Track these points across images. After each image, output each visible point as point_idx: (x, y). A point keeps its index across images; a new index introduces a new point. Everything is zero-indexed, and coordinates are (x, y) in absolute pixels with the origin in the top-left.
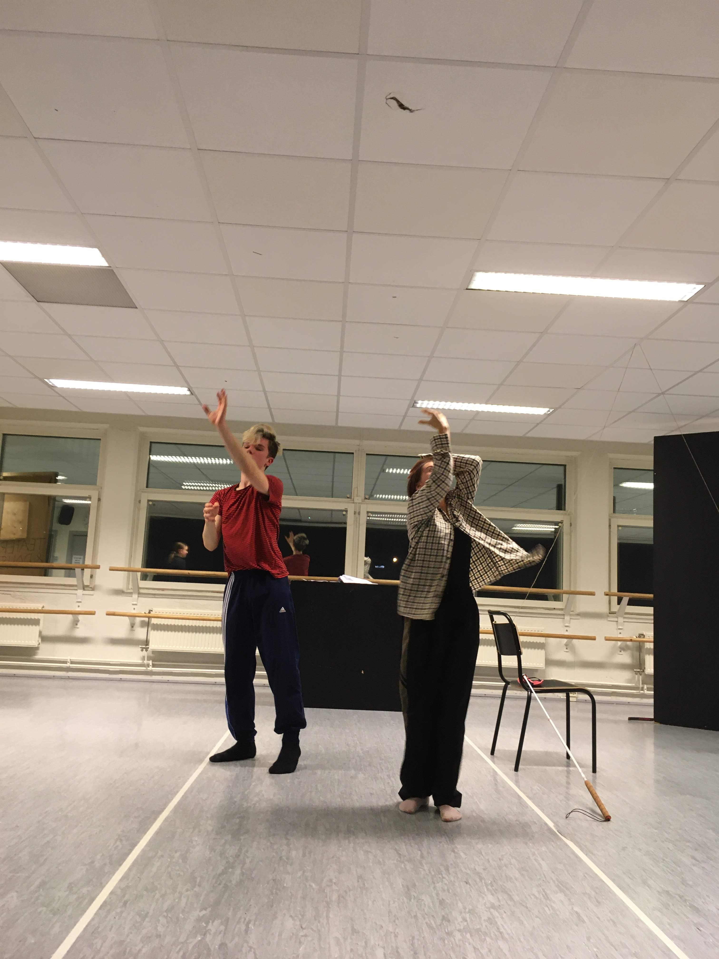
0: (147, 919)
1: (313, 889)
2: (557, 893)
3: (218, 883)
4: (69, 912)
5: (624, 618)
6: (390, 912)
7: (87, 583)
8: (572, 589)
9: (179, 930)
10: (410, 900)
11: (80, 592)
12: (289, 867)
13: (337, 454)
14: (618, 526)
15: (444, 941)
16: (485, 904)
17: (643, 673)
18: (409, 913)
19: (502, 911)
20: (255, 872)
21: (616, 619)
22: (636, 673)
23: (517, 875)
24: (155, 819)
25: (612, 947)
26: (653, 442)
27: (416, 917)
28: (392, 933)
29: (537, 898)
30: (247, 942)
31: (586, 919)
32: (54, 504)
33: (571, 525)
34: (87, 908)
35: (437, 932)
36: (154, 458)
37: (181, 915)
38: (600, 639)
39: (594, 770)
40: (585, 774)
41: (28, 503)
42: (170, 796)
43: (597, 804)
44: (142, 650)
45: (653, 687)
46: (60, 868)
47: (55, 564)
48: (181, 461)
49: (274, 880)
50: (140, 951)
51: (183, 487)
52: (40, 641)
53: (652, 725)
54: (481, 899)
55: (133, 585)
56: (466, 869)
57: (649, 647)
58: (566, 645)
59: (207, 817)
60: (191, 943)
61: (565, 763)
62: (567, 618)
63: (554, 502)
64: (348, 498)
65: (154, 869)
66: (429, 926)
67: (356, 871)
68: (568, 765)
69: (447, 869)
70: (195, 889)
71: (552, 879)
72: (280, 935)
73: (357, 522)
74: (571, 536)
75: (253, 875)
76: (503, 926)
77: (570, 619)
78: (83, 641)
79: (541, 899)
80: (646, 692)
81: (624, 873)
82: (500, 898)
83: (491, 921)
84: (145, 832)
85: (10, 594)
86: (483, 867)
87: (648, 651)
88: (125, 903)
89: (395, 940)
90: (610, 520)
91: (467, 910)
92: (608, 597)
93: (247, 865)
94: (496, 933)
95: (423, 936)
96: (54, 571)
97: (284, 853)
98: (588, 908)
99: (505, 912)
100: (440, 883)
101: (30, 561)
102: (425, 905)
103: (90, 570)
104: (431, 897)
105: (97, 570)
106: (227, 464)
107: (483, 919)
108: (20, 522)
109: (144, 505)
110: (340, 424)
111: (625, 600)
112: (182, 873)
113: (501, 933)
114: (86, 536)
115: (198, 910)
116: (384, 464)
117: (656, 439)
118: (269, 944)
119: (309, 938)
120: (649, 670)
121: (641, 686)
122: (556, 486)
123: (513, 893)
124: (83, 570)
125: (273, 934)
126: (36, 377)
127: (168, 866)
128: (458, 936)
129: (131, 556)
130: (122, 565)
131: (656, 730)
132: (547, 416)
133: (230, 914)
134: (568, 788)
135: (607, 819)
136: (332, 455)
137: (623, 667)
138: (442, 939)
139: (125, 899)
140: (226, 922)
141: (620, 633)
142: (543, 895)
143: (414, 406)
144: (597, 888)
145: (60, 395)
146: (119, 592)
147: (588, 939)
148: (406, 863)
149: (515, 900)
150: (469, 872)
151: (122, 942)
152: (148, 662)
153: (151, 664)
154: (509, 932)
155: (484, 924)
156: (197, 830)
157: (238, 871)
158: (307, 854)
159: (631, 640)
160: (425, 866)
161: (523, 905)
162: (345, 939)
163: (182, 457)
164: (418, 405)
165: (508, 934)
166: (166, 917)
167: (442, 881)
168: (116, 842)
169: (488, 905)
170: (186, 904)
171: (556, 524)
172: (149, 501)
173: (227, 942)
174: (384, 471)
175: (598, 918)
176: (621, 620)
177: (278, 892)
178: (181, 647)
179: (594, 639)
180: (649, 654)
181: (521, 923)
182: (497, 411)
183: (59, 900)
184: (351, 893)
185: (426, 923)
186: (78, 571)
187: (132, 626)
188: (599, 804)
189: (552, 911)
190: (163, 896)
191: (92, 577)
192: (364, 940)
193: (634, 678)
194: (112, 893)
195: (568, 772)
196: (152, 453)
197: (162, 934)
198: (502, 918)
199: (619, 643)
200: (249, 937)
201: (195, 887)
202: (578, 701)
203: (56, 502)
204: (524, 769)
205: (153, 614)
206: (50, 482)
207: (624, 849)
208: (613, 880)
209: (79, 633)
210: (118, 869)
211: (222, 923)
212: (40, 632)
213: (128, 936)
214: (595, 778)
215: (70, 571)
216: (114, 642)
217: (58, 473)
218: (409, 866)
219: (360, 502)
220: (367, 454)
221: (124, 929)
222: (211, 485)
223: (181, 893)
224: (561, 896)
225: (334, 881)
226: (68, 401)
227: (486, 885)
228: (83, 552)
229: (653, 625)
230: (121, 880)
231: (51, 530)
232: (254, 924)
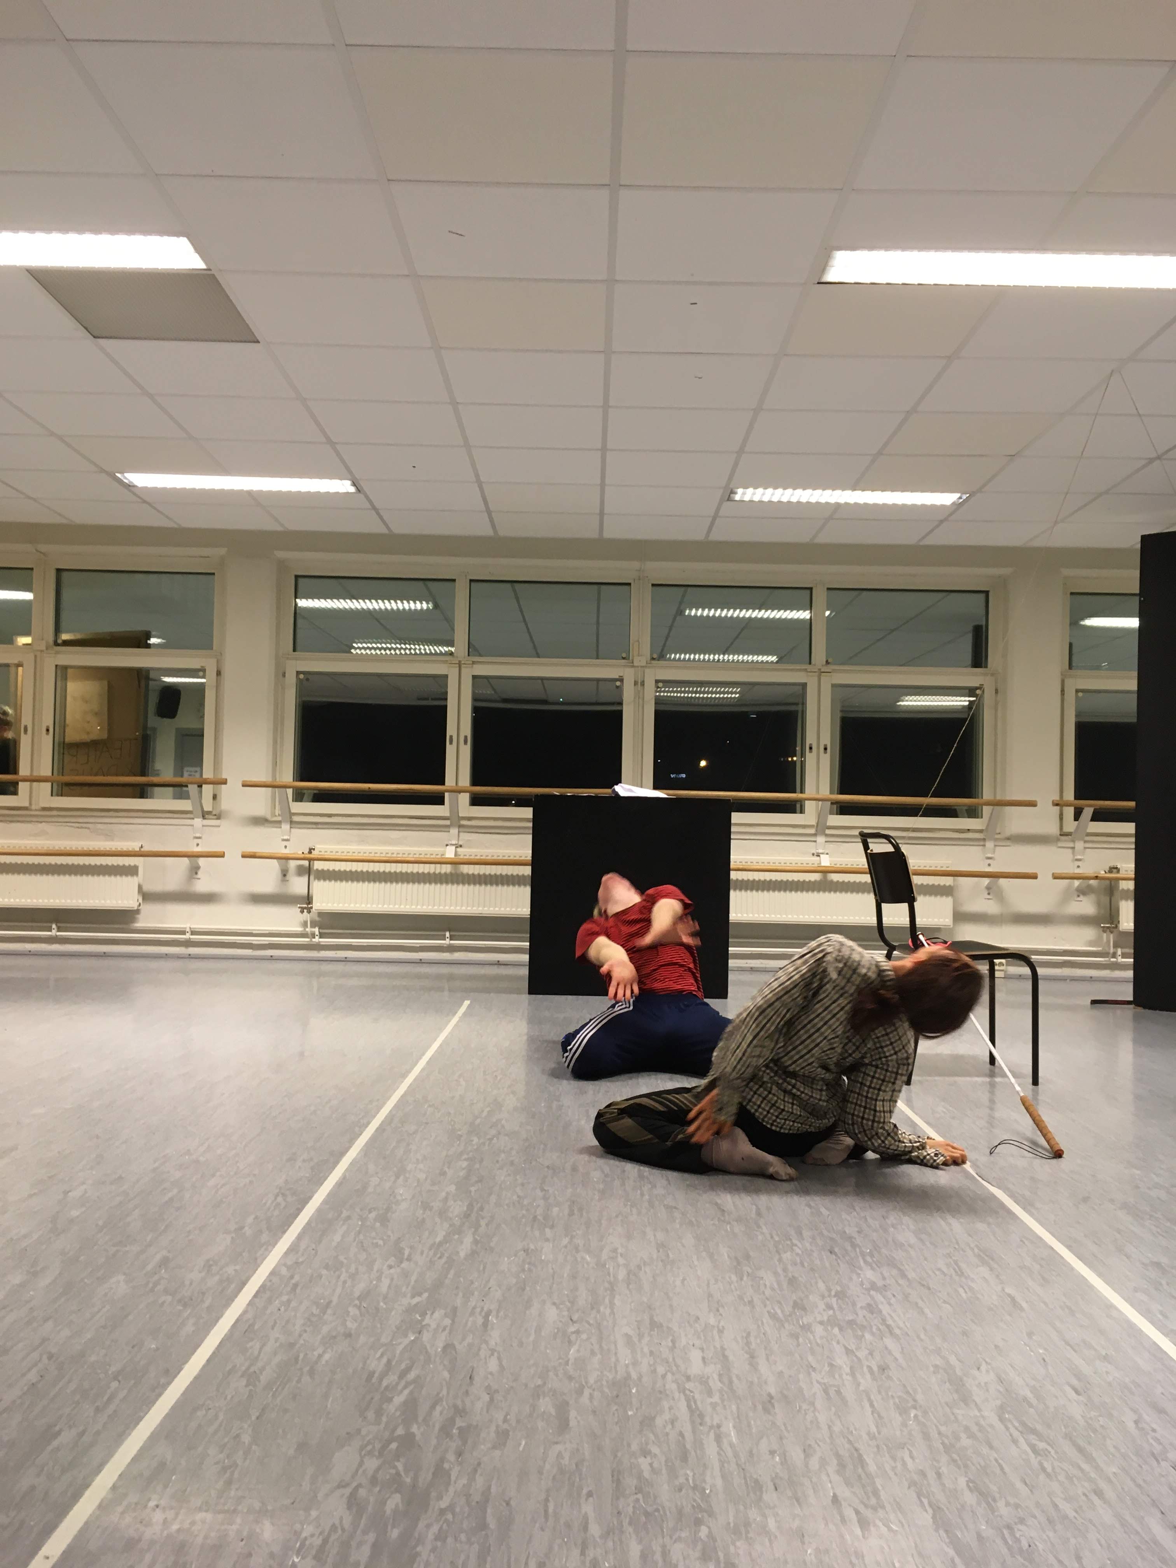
0: (329, 1311)
1: (588, 1263)
2: (978, 1266)
3: (438, 1255)
4: (207, 1303)
5: (1085, 842)
6: (710, 1296)
7: (207, 807)
8: (999, 798)
9: (379, 1326)
10: (742, 1279)
11: (198, 822)
12: (547, 1230)
13: (603, 587)
14: (1077, 691)
15: (797, 1338)
16: (862, 1284)
17: (1115, 930)
18: (741, 1298)
19: (889, 1294)
20: (495, 1239)
21: (1071, 845)
22: (1104, 930)
23: (913, 1240)
24: (336, 1163)
25: (1068, 1347)
26: (1139, 546)
27: (751, 1302)
28: (713, 1327)
29: (945, 1275)
30: (486, 1342)
31: (1024, 1305)
32: (147, 686)
33: (997, 691)
34: (236, 1296)
35: (786, 1325)
36: (302, 603)
37: (382, 1304)
38: (1045, 877)
39: (1035, 1082)
40: (1021, 1087)
41: (106, 683)
42: (357, 1129)
43: (1041, 1132)
44: (302, 912)
45: (1132, 951)
46: (190, 1237)
47: (155, 780)
48: (347, 607)
49: (526, 1251)
50: (320, 1356)
51: (353, 651)
52: (141, 900)
53: (1130, 1010)
54: (854, 1277)
55: (281, 809)
56: (829, 1232)
57: (1125, 888)
58: (988, 888)
59: (417, 1160)
60: (400, 1343)
61: (988, 1072)
62: (990, 844)
63: (968, 657)
64: (624, 658)
65: (337, 1238)
66: (773, 1316)
67: (655, 1236)
68: (992, 1075)
69: (800, 1234)
70: (403, 1265)
71: (969, 1245)
72: (539, 1330)
73: (639, 697)
74: (996, 710)
75: (492, 1244)
76: (891, 1317)
77: (995, 846)
78: (208, 898)
79: (951, 1276)
80: (1120, 960)
81: (1086, 1236)
82: (886, 1274)
83: (871, 1308)
84: (320, 1182)
85: (88, 828)
86: (856, 1229)
87: (1125, 895)
88: (296, 1286)
89: (720, 1337)
90: (1063, 682)
91: (833, 1293)
92: (1058, 808)
93: (482, 1229)
94: (881, 1327)
95: (763, 1331)
96: (157, 789)
97: (539, 1211)
98: (1027, 1289)
99: (894, 1296)
100: (789, 1253)
101: (117, 775)
102: (765, 1285)
103: (211, 786)
104: (776, 1274)
105: (223, 786)
106: (422, 609)
107: (859, 1305)
108: (96, 714)
109: (291, 680)
110: (607, 535)
111: (1088, 812)
112: (381, 1242)
113: (888, 1326)
114: (203, 735)
115: (409, 1295)
116: (681, 603)
117: (1144, 538)
118: (521, 1344)
119: (584, 1336)
120: (1126, 924)
121: (1112, 950)
122: (970, 628)
123: (907, 1267)
124: (200, 786)
125: (526, 1330)
126: (102, 471)
127: (359, 1232)
128: (819, 1330)
129: (275, 764)
130: (263, 776)
131: (1136, 1018)
132: (957, 506)
133: (459, 1302)
134: (992, 1109)
135: (1058, 1154)
136: (596, 587)
137: (1083, 920)
138: (795, 1336)
139: (293, 1281)
140: (453, 1313)
141: (1078, 867)
142: (954, 1269)
143: (729, 499)
144: (1042, 1259)
145: (144, 502)
146: (259, 821)
147: (1030, 1335)
148: (735, 1223)
149: (910, 1277)
150: (834, 1236)
151: (292, 1345)
152: (313, 930)
153: (317, 933)
154: (901, 1325)
155: (861, 1313)
156: (402, 1178)
157: (468, 1240)
158: (576, 1212)
159: (1096, 878)
160: (764, 1227)
161: (923, 1285)
162: (641, 1336)
163: (348, 601)
164: (737, 497)
165: (899, 1328)
166: (359, 1308)
167: (792, 1250)
168: (276, 1199)
169: (867, 1285)
170: (389, 1287)
171: (971, 692)
172: (298, 673)
173: (456, 1343)
174: (681, 612)
175: (1045, 1304)
176: (1079, 845)
177: (532, 1268)
178: (363, 905)
179: (1034, 877)
180: (1126, 899)
181: (921, 1312)
182: (871, 502)
183: (191, 1284)
184: (648, 1269)
185: (768, 1312)
186: (192, 789)
187: (284, 874)
188: (1045, 1132)
189: (970, 1294)
190: (353, 1276)
191: (215, 797)
192: (671, 1338)
193: (1100, 938)
194: (273, 1273)
195: (992, 1085)
196: (299, 594)
197: (353, 1332)
198: (890, 1304)
199: (1077, 883)
200: (490, 1336)
201: (401, 1262)
202: (1007, 977)
203: (151, 683)
204: (920, 1082)
205: (315, 854)
206: (139, 647)
207: (1086, 1200)
208: (1069, 1247)
209: (202, 886)
210: (280, 1238)
211: (446, 1315)
212: (140, 887)
213: (300, 1336)
214: (1036, 1094)
215: (179, 789)
216: (258, 899)
217: (150, 632)
218: (738, 1228)
219: (644, 664)
220: (653, 585)
221: (294, 1325)
222: (398, 646)
223: (380, 1272)
224: (984, 1271)
225: (620, 1251)
226: (155, 509)
227: (863, 1254)
228: (198, 761)
229: (1134, 851)
230: (287, 1254)
231: (145, 727)
232: (497, 1317)
